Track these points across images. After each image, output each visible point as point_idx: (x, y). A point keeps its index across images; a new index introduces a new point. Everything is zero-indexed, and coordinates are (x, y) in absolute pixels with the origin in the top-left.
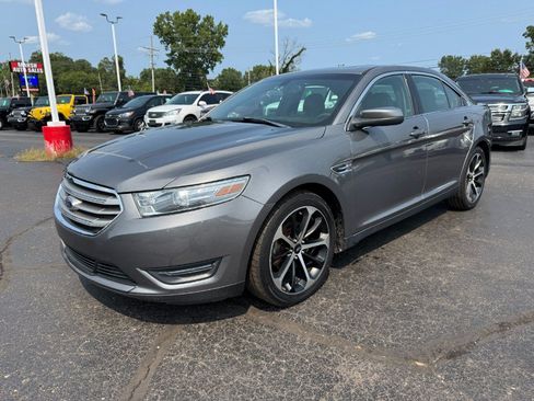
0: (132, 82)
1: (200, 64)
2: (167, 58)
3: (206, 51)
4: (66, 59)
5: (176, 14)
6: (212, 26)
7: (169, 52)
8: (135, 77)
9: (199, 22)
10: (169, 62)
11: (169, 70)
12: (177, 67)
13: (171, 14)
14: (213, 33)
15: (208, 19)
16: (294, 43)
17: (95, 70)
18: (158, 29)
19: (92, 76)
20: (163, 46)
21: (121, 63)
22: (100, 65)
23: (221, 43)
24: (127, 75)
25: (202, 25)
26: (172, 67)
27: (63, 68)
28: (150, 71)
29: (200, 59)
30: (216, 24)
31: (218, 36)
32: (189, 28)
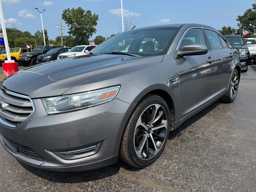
0: (52, 42)
1: (85, 34)
2: (69, 31)
3: (88, 27)
4: (18, 31)
5: (73, 9)
6: (91, 15)
7: (70, 28)
8: (53, 40)
9: (85, 13)
10: (70, 33)
11: (70, 36)
12: (74, 35)
13: (70, 10)
14: (91, 19)
15: (89, 12)
16: (130, 23)
17: (33, 37)
18: (64, 17)
19: (32, 39)
20: (67, 25)
21: (46, 33)
22: (36, 34)
23: (96, 24)
24: (49, 39)
25: (86, 15)
26: (71, 35)
27: (17, 36)
28: (61, 37)
29: (85, 31)
30: (92, 14)
31: (94, 20)
32: (79, 16)
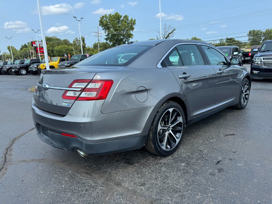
0: (89, 50)
1: (122, 40)
2: (106, 37)
3: (125, 33)
4: (58, 39)
5: (110, 15)
6: (128, 20)
7: (107, 34)
8: (90, 47)
9: (121, 19)
10: (107, 39)
11: (106, 43)
12: (110, 41)
13: (107, 16)
14: (128, 24)
15: (126, 17)
16: (170, 27)
17: (71, 45)
18: (101, 23)
19: (70, 47)
20: (104, 31)
21: (83, 41)
22: (74, 42)
23: (132, 29)
24: (86, 46)
25: (123, 20)
26: (108, 42)
27: (56, 44)
28: (98, 44)
29: (122, 37)
30: (130, 19)
31: (131, 25)
32: (116, 22)
